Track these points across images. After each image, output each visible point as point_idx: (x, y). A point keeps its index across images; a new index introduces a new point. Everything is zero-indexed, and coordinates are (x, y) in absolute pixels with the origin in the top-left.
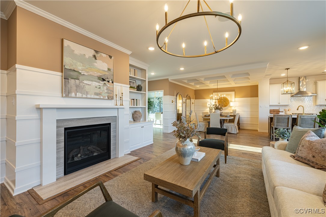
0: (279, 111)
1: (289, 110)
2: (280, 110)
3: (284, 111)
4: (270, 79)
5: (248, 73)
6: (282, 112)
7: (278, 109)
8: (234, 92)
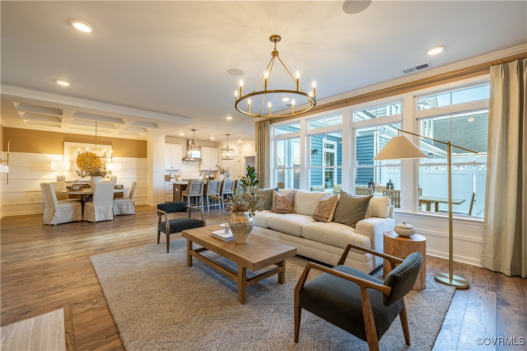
0: (171, 178)
1: (179, 176)
2: (171, 176)
3: (175, 177)
4: (166, 136)
5: (156, 124)
6: (173, 178)
7: (169, 174)
8: (111, 146)
